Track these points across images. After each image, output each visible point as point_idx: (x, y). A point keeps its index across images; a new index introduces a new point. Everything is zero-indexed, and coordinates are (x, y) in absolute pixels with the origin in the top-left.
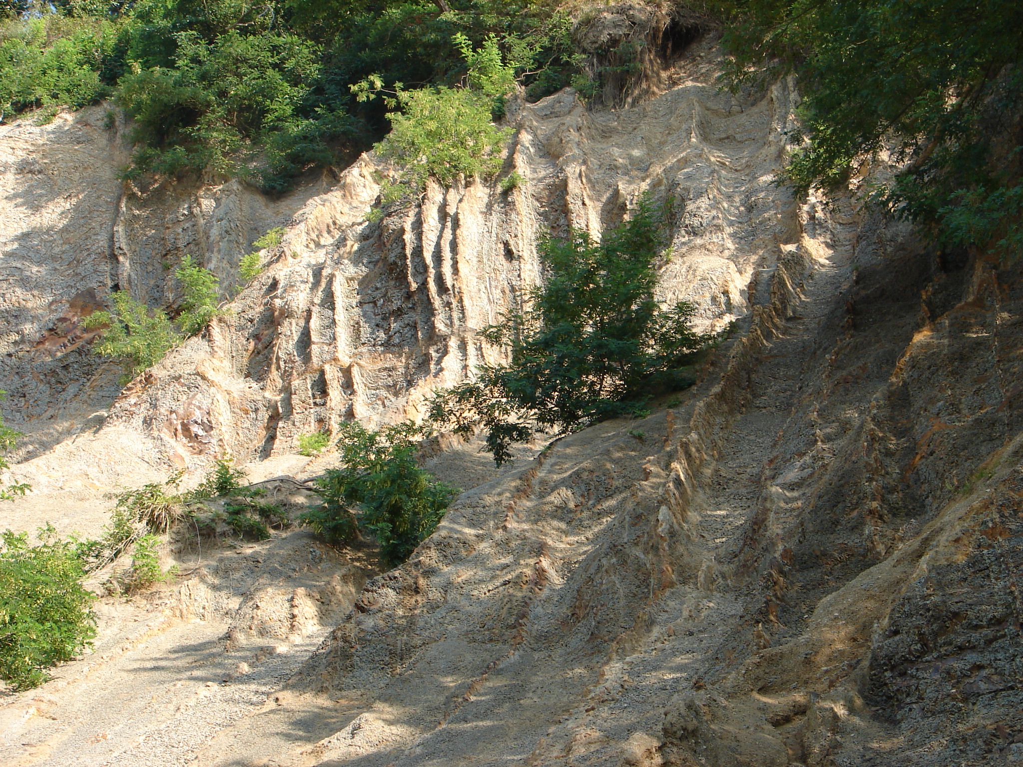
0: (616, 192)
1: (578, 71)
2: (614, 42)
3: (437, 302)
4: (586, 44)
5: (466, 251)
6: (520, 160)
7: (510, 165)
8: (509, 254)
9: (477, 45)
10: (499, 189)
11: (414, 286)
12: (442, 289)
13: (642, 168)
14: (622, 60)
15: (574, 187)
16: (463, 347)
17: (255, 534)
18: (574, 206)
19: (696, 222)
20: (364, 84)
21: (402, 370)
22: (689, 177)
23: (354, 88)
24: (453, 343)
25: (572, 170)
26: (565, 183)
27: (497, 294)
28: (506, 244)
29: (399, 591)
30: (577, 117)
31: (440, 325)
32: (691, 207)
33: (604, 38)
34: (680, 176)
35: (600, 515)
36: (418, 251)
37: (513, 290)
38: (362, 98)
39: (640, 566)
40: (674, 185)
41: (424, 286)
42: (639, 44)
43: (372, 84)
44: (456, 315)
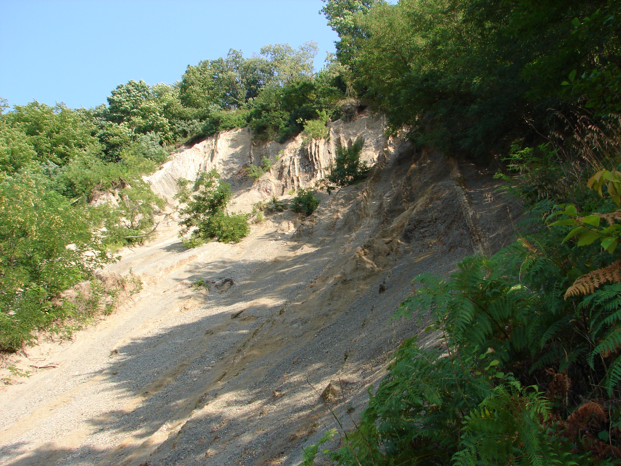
0: (350, 139)
1: (342, 115)
2: (349, 109)
3: (315, 163)
4: (343, 110)
5: (321, 153)
6: (331, 134)
7: (329, 135)
8: (329, 153)
9: (321, 111)
10: (327, 140)
11: (310, 160)
12: (316, 160)
13: (355, 134)
14: (351, 113)
15: (342, 138)
16: (321, 171)
17: (281, 211)
18: (342, 142)
19: (367, 145)
20: (299, 120)
21: (309, 177)
22: (365, 136)
23: (297, 120)
24: (319, 171)
25: (341, 135)
26: (340, 138)
27: (327, 161)
28: (329, 151)
29: (310, 221)
30: (342, 125)
31: (316, 168)
32: (366, 141)
33: (347, 108)
35: (350, 204)
36: (311, 153)
37: (330, 160)
38: (298, 123)
39: (358, 214)
40: (362, 137)
41: (312, 160)
42: (354, 109)
44: (319, 165)
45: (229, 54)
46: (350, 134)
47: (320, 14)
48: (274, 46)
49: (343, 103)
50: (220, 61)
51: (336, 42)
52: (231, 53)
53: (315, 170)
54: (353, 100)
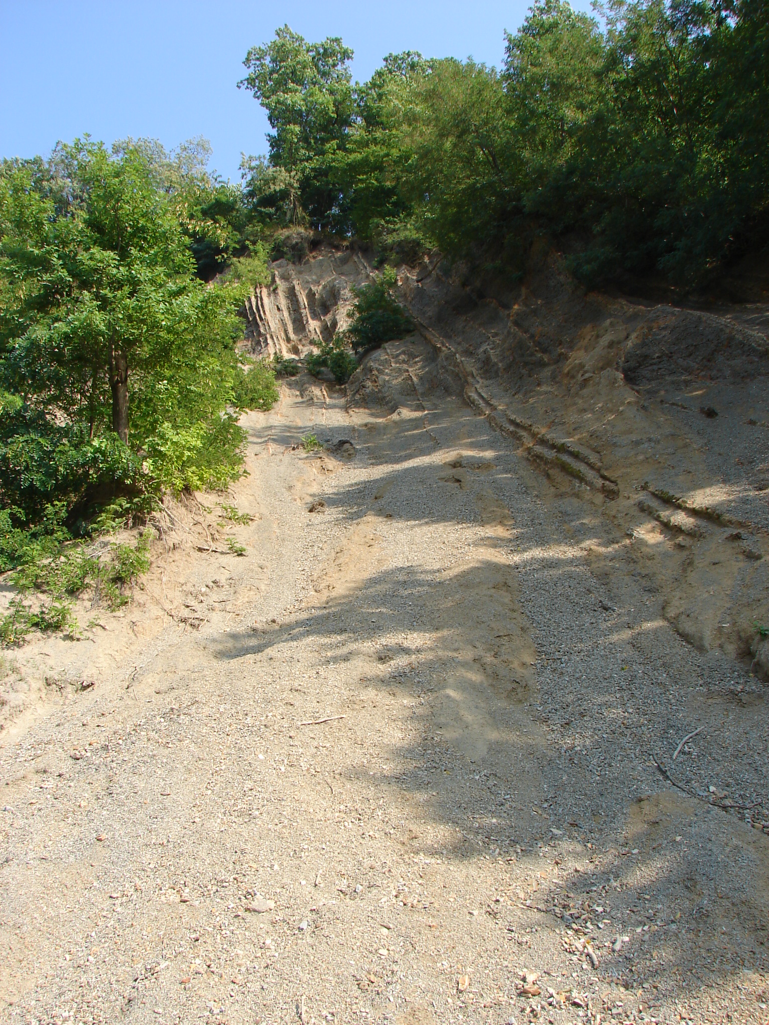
0: (311, 289)
1: (286, 253)
2: (297, 244)
3: (260, 324)
4: (288, 245)
5: (267, 308)
6: (277, 279)
7: (273, 281)
8: (279, 309)
9: (254, 243)
10: (272, 289)
11: (251, 319)
12: (261, 319)
13: (318, 283)
14: (300, 250)
15: (297, 288)
16: (272, 337)
18: (298, 294)
19: (345, 297)
20: (220, 256)
21: (250, 346)
22: (338, 284)
23: (216, 257)
24: (268, 336)
25: (295, 282)
26: (294, 287)
27: (277, 321)
28: (277, 306)
29: (372, 382)
30: (291, 266)
31: (262, 331)
32: (342, 292)
33: (294, 242)
34: (335, 283)
35: (416, 363)
36: (251, 307)
37: (282, 320)
38: (219, 261)
40: (334, 286)
41: (255, 318)
42: (306, 245)
43: (223, 256)
44: (267, 328)
45: (55, 151)
46: (308, 282)
47: (239, 87)
48: (136, 141)
49: (287, 233)
50: (37, 162)
51: (269, 135)
52: (59, 148)
53: (260, 334)
54: (301, 230)
